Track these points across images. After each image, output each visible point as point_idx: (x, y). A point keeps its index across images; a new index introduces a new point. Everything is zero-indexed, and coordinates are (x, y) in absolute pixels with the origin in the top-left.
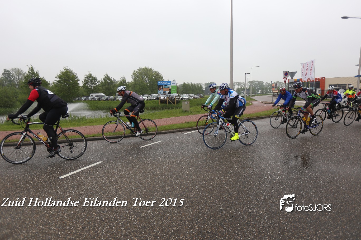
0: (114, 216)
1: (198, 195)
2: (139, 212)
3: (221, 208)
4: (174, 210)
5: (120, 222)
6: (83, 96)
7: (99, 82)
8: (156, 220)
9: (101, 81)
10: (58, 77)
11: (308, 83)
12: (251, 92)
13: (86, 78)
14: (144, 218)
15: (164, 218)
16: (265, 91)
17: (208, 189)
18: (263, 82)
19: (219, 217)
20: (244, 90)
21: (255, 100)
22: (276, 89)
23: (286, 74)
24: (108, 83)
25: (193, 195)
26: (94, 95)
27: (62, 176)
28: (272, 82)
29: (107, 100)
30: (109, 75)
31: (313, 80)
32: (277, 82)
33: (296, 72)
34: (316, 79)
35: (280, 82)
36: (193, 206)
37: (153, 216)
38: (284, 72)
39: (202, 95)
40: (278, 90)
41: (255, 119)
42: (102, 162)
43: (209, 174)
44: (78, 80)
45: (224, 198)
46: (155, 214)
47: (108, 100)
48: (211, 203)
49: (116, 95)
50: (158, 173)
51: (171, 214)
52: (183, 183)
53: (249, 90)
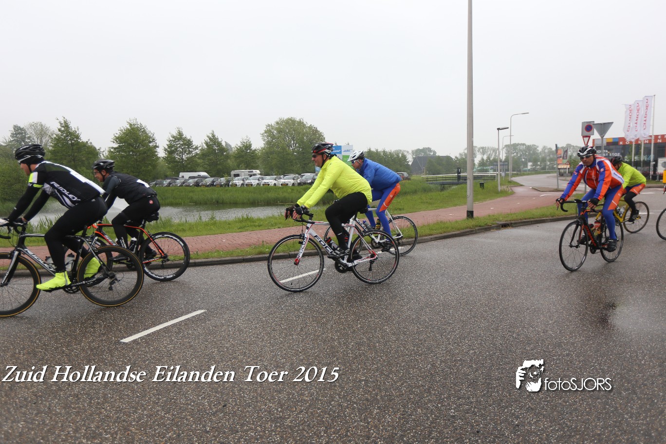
0: (229, 422)
1: (402, 384)
2: (280, 417)
3: (452, 412)
4: (353, 414)
5: (241, 436)
6: (166, 177)
7: (196, 148)
8: (315, 434)
9: (200, 148)
10: (116, 141)
11: (638, 146)
12: (510, 167)
13: (170, 141)
14: (291, 429)
15: (333, 430)
16: (540, 166)
17: (424, 372)
18: (535, 145)
19: (448, 433)
20: (495, 163)
21: (518, 183)
22: (565, 161)
23: (588, 128)
24: (215, 150)
25: (392, 384)
26: (186, 175)
27: (125, 338)
28: (556, 145)
29: (212, 185)
30: (217, 135)
31: (650, 141)
32: (568, 145)
33: (612, 123)
34: (656, 137)
35: (573, 146)
36: (392, 408)
37: (309, 425)
38: (583, 123)
39: (406, 174)
40: (570, 163)
41: (521, 224)
42: (203, 311)
43: (425, 341)
44: (156, 147)
45: (460, 391)
46: (314, 421)
47: (215, 186)
48: (430, 401)
49: (230, 176)
50: (318, 336)
51: (347, 423)
52: (371, 358)
53: (506, 163)
